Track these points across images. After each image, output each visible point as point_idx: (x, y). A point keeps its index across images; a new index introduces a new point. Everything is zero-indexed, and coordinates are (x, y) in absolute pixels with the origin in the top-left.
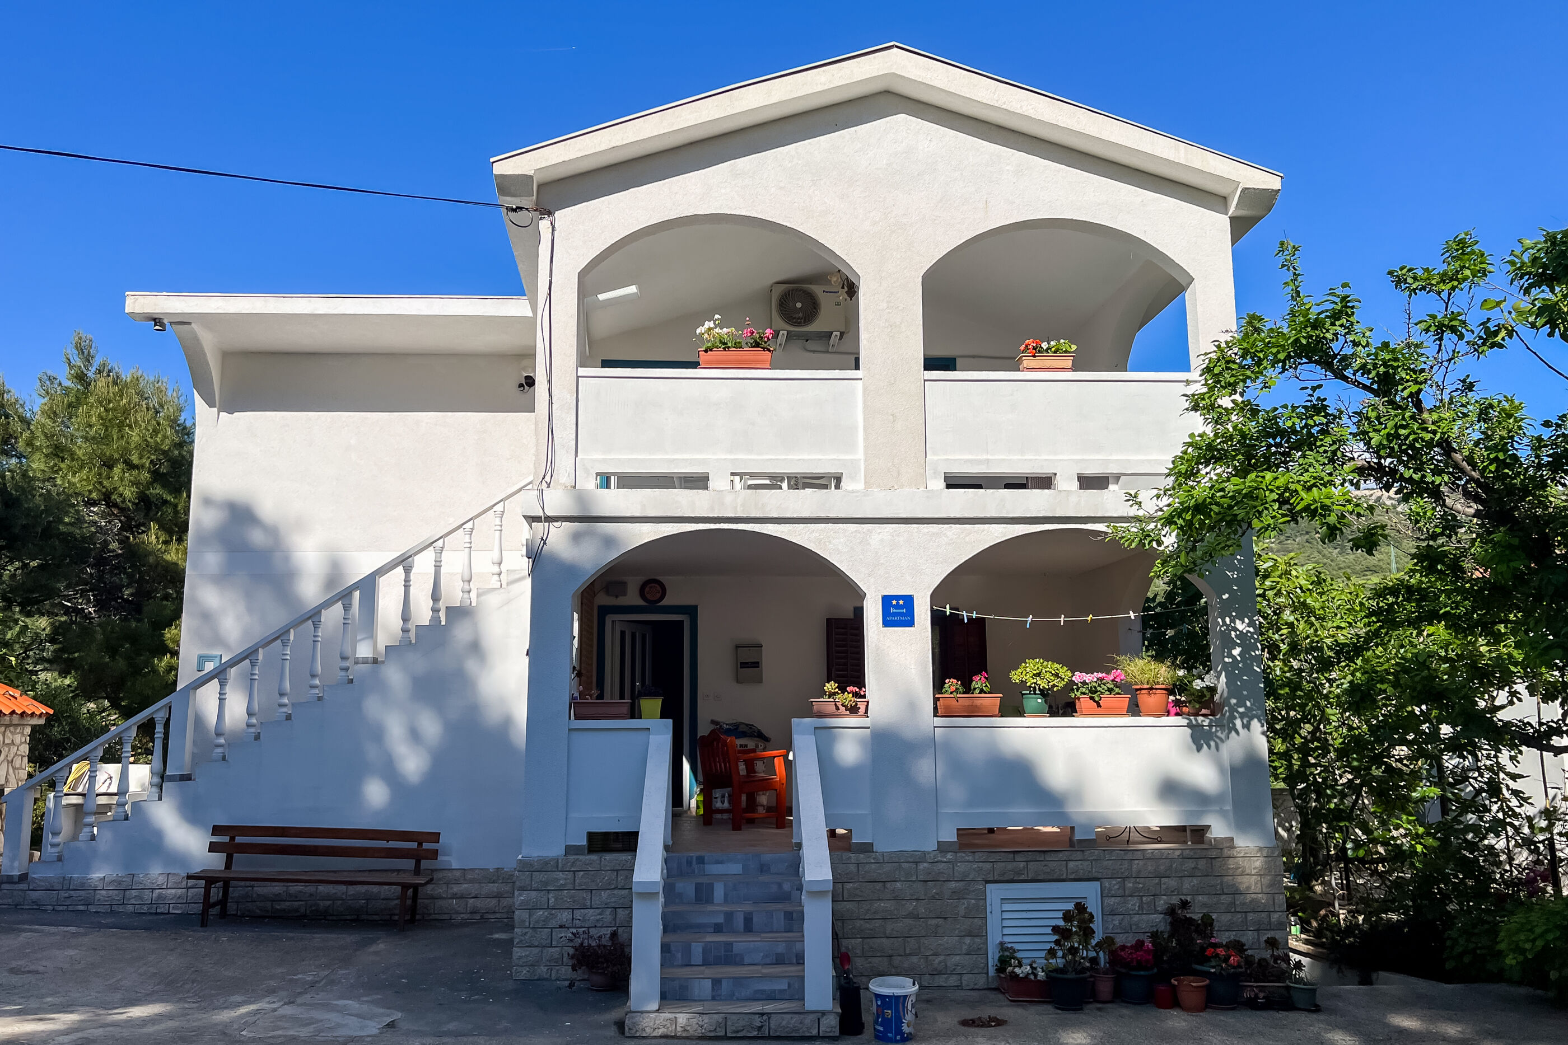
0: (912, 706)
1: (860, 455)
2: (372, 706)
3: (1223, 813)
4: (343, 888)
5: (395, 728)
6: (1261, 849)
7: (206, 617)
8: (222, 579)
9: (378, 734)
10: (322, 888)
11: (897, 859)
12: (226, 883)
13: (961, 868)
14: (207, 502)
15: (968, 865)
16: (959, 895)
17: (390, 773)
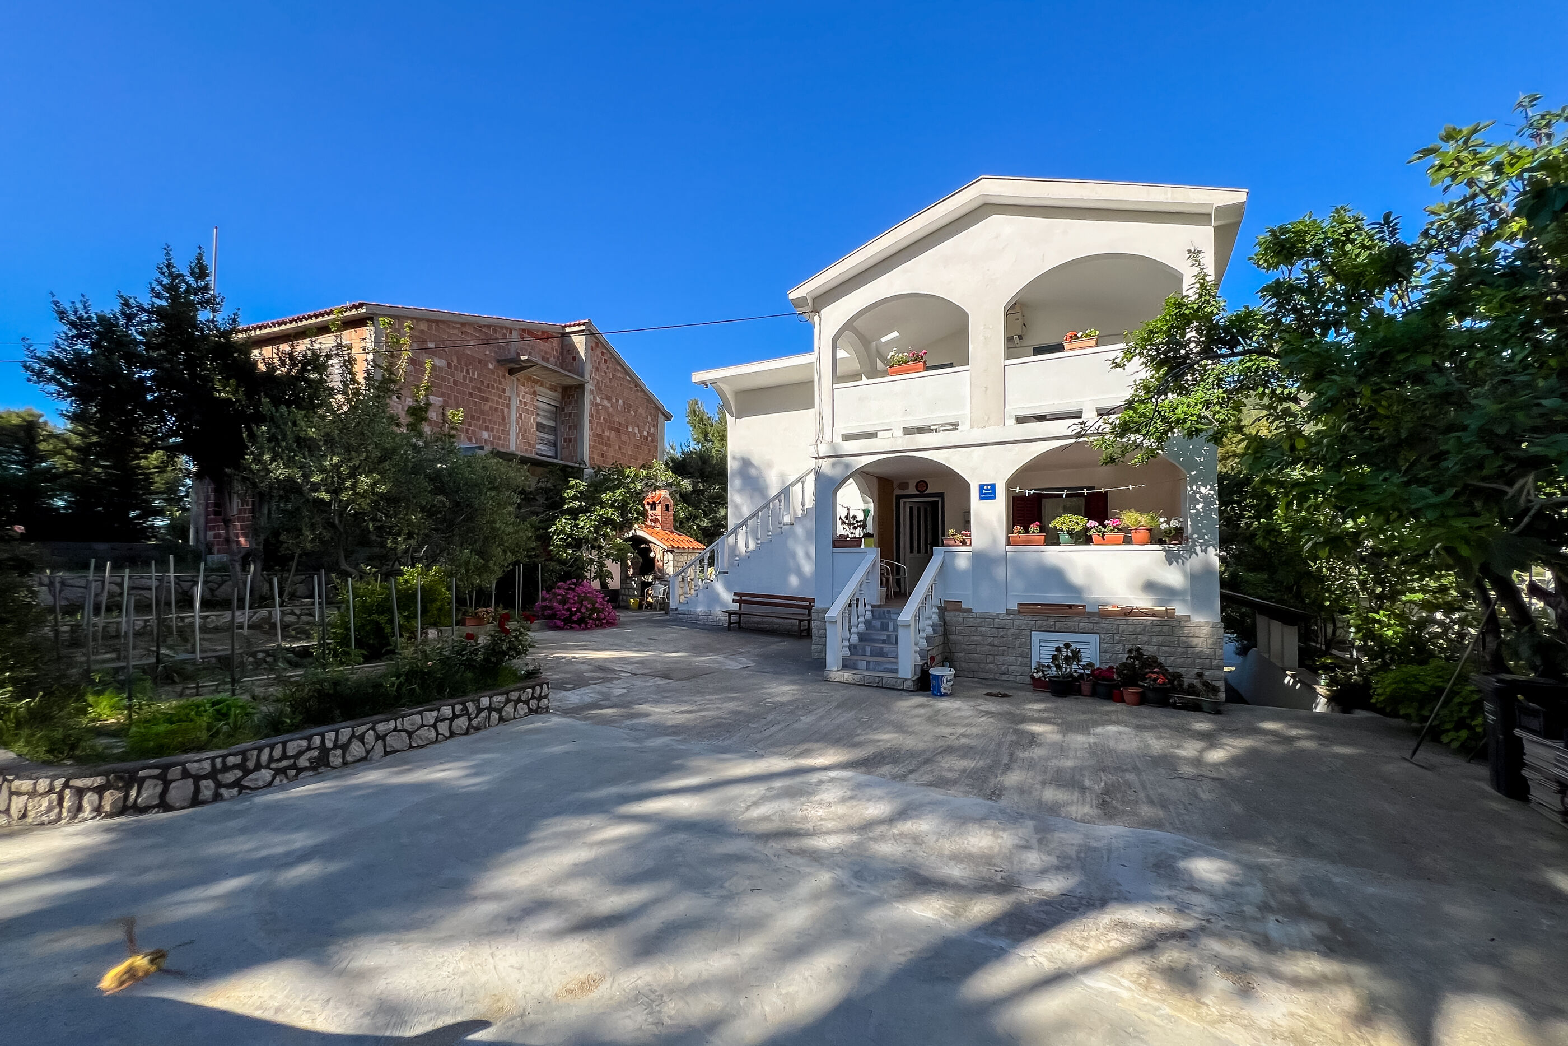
0: (995, 541)
1: (967, 411)
2: (790, 543)
3: (1184, 601)
4: (782, 620)
5: (800, 553)
6: (1208, 623)
7: (737, 507)
8: (740, 491)
9: (794, 555)
10: (776, 620)
11: (983, 616)
12: (740, 615)
13: (1017, 622)
14: (734, 458)
15: (1022, 622)
16: (1016, 636)
17: (799, 572)
